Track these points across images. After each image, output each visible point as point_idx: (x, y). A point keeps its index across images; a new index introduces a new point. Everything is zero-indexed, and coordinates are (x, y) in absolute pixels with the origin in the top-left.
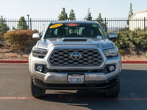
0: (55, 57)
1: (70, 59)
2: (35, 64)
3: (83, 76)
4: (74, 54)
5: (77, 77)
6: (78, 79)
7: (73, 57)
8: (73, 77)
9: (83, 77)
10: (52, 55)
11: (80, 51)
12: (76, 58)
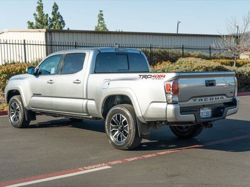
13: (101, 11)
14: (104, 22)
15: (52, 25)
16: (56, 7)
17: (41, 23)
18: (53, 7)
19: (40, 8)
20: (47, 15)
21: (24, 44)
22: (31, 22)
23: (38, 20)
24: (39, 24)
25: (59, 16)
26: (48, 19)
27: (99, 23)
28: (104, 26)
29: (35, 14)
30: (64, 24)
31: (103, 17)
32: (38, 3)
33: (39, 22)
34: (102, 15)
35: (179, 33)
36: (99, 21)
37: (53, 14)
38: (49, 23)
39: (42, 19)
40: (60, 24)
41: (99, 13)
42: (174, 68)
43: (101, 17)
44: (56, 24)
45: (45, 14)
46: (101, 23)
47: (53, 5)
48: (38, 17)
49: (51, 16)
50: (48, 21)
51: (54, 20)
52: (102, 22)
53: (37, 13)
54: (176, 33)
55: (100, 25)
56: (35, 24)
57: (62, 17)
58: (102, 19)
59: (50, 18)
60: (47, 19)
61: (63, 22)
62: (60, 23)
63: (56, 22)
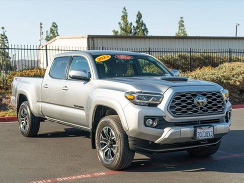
0: (177, 104)
1: (195, 106)
2: (145, 116)
3: (212, 128)
4: (199, 99)
5: (206, 131)
6: (207, 133)
7: (198, 103)
8: (201, 131)
9: (212, 130)
10: (173, 101)
11: (204, 95)
12: (201, 104)
13: (181, 18)
14: (184, 29)
15: (135, 33)
16: (139, 16)
17: (126, 31)
18: (137, 16)
19: (124, 17)
20: (131, 24)
21: (46, 50)
22: (116, 30)
23: (122, 29)
24: (123, 32)
25: (143, 24)
26: (132, 27)
27: (180, 29)
28: (184, 32)
29: (120, 23)
30: (147, 32)
31: (184, 24)
32: (123, 12)
33: (123, 30)
34: (183, 22)
35: (237, 36)
36: (179, 28)
37: (137, 22)
38: (133, 31)
39: (126, 27)
40: (144, 32)
41: (180, 19)
42: (210, 74)
43: (181, 24)
44: (139, 32)
45: (129, 23)
46: (182, 30)
47: (137, 13)
48: (123, 25)
49: (135, 25)
50: (131, 30)
51: (137, 28)
52: (183, 28)
53: (122, 22)
54: (235, 36)
55: (180, 31)
56: (119, 32)
57: (145, 25)
58: (183, 26)
59: (134, 27)
60: (130, 28)
61: (146, 30)
62: (143, 30)
63: (140, 30)
